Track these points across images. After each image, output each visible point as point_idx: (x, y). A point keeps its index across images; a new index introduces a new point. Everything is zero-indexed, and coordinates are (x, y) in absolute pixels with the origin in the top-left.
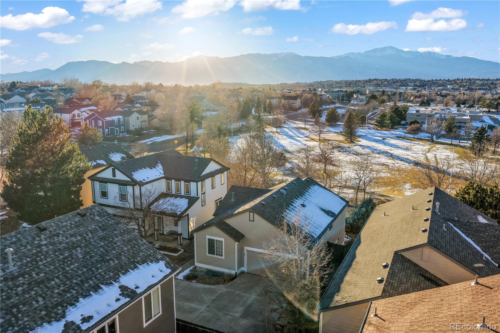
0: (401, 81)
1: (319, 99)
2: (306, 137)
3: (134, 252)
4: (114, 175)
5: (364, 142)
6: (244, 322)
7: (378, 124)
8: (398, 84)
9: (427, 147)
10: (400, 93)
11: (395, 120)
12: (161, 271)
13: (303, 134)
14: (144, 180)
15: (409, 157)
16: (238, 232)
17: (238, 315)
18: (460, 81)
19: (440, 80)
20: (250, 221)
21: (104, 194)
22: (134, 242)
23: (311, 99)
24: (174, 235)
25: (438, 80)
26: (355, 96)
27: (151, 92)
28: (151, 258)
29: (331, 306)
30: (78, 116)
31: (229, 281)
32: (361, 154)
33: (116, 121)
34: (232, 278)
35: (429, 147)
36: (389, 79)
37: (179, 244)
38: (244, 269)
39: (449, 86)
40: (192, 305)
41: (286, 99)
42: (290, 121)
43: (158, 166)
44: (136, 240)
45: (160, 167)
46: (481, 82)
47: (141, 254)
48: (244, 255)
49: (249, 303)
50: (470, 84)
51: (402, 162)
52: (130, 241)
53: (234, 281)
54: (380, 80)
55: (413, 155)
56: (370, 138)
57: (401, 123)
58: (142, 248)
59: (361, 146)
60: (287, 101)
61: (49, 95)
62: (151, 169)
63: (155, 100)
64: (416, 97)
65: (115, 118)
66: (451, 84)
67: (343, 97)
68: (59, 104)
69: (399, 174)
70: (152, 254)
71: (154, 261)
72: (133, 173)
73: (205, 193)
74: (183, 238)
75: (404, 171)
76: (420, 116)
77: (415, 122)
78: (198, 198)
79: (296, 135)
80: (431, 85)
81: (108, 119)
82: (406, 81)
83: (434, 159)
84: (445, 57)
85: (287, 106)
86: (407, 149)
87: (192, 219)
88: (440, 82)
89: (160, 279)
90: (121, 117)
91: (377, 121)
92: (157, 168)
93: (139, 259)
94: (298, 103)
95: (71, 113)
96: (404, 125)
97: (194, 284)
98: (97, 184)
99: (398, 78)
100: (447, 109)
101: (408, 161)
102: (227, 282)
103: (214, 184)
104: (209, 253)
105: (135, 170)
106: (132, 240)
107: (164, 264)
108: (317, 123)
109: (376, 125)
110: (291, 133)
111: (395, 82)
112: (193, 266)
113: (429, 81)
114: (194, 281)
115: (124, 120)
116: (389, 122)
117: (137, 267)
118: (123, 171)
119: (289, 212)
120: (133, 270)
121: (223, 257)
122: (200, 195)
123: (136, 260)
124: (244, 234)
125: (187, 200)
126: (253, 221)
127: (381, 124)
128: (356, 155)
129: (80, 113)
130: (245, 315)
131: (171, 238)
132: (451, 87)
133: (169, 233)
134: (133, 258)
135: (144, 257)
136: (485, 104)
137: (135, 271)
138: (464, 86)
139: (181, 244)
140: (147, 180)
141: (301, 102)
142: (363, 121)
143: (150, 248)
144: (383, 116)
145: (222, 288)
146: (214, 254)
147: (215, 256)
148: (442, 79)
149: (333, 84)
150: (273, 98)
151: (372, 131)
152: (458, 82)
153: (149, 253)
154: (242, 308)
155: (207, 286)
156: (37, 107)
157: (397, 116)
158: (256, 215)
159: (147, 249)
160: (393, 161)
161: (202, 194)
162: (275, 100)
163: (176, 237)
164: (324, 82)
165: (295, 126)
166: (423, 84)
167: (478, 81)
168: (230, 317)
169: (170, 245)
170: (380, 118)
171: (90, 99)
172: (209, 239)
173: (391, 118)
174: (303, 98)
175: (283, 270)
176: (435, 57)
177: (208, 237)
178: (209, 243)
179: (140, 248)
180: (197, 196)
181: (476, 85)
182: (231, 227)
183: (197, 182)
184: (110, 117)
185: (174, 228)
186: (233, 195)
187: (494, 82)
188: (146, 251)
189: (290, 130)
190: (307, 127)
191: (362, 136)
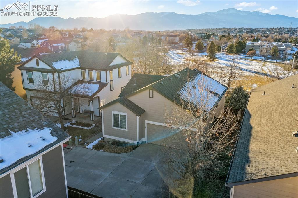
0: (239, 29)
1: (190, 37)
2: (183, 58)
3: (12, 117)
4: (38, 65)
5: (220, 61)
6: (146, 189)
7: (228, 51)
8: (237, 31)
9: (261, 63)
10: (240, 35)
11: (239, 49)
12: (44, 140)
13: (181, 57)
14: (62, 68)
15: (251, 69)
16: (139, 108)
17: (139, 182)
18: (275, 29)
19: (263, 28)
20: (150, 97)
21: (31, 81)
22: (15, 106)
23: (186, 37)
24: (88, 113)
25: (261, 28)
26: (211, 37)
27: (85, 32)
28: (33, 124)
29: (246, 179)
30: (36, 45)
31: (131, 150)
32: (220, 68)
33: (60, 47)
34: (135, 147)
35: (263, 64)
36: (231, 28)
37: (91, 120)
38: (145, 139)
39: (268, 32)
40: (98, 172)
41: (170, 37)
42: (173, 49)
43: (75, 60)
44: (19, 105)
45: (78, 60)
46: (287, 30)
47: (21, 120)
48: (145, 127)
49: (150, 169)
50: (281, 31)
51: (248, 72)
52: (9, 105)
53: (136, 150)
54: (226, 28)
55: (253, 68)
56: (224, 59)
57: (243, 51)
58: (24, 113)
59: (219, 63)
60: (170, 38)
61: (20, 33)
62: (69, 61)
63: (87, 36)
64: (249, 37)
65: (59, 45)
66: (269, 31)
67: (204, 36)
68: (25, 37)
69: (247, 79)
70: (36, 120)
71: (37, 128)
72: (53, 63)
73: (113, 80)
74: (94, 116)
75: (250, 77)
76: (254, 47)
77: (252, 49)
78: (107, 84)
79: (177, 57)
80: (257, 32)
81: (55, 45)
82: (242, 29)
83: (268, 70)
84: (266, 15)
85: (171, 41)
86: (249, 65)
87: (102, 100)
88: (263, 30)
89: (40, 149)
90: (63, 44)
91: (227, 49)
92: (75, 61)
93: (16, 125)
94: (177, 39)
95: (31, 42)
96: (244, 52)
97: (101, 152)
98: (25, 72)
99: (237, 27)
100: (270, 43)
101: (251, 71)
102: (129, 151)
103: (120, 74)
104: (115, 126)
105: (56, 61)
106: (14, 104)
107: (50, 131)
108: (190, 51)
109: (227, 52)
110: (173, 56)
111: (235, 30)
112: (102, 138)
113: (256, 29)
114: (101, 150)
115: (66, 46)
116: (235, 49)
117: (11, 134)
118: (45, 61)
119: (184, 91)
120: (3, 138)
121: (127, 130)
122: (108, 81)
123: (11, 127)
124: (144, 109)
125: (98, 85)
126: (153, 98)
127: (230, 51)
128: (217, 68)
129: (38, 42)
130: (146, 182)
131: (85, 116)
132: (269, 32)
133: (84, 112)
134: (9, 124)
135: (24, 123)
136: (292, 41)
137: (5, 140)
138: (277, 32)
139: (93, 120)
140: (65, 69)
141: (179, 39)
142: (219, 49)
143: (34, 114)
144: (232, 46)
145: (125, 156)
146: (119, 127)
147: (119, 129)
148: (264, 28)
149: (197, 31)
150: (162, 36)
151: (225, 55)
152: (273, 29)
153: (32, 119)
154: (143, 175)
155: (112, 155)
156: (10, 39)
157: (240, 47)
158: (155, 93)
159: (30, 114)
160: (241, 71)
161: (110, 81)
162: (163, 38)
163: (89, 115)
164: (192, 30)
165: (176, 52)
166: (252, 31)
167: (285, 29)
168: (131, 184)
169: (84, 121)
170: (229, 47)
171: (45, 35)
172: (114, 114)
173: (237, 48)
174: (180, 36)
175: (186, 138)
176: (260, 14)
177: (113, 112)
178: (114, 117)
179: (21, 112)
180: (107, 82)
181: (284, 31)
182: (134, 103)
183: (106, 70)
184: (56, 44)
185: (87, 108)
186: (135, 80)
187: (295, 29)
188: (29, 117)
189: (173, 55)
190: (184, 53)
191: (219, 58)
